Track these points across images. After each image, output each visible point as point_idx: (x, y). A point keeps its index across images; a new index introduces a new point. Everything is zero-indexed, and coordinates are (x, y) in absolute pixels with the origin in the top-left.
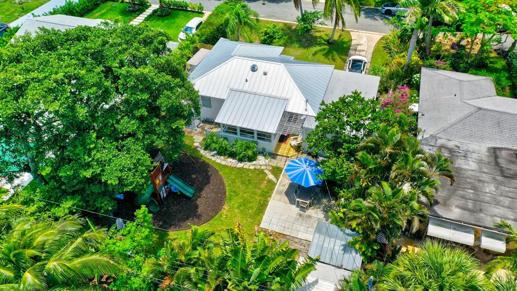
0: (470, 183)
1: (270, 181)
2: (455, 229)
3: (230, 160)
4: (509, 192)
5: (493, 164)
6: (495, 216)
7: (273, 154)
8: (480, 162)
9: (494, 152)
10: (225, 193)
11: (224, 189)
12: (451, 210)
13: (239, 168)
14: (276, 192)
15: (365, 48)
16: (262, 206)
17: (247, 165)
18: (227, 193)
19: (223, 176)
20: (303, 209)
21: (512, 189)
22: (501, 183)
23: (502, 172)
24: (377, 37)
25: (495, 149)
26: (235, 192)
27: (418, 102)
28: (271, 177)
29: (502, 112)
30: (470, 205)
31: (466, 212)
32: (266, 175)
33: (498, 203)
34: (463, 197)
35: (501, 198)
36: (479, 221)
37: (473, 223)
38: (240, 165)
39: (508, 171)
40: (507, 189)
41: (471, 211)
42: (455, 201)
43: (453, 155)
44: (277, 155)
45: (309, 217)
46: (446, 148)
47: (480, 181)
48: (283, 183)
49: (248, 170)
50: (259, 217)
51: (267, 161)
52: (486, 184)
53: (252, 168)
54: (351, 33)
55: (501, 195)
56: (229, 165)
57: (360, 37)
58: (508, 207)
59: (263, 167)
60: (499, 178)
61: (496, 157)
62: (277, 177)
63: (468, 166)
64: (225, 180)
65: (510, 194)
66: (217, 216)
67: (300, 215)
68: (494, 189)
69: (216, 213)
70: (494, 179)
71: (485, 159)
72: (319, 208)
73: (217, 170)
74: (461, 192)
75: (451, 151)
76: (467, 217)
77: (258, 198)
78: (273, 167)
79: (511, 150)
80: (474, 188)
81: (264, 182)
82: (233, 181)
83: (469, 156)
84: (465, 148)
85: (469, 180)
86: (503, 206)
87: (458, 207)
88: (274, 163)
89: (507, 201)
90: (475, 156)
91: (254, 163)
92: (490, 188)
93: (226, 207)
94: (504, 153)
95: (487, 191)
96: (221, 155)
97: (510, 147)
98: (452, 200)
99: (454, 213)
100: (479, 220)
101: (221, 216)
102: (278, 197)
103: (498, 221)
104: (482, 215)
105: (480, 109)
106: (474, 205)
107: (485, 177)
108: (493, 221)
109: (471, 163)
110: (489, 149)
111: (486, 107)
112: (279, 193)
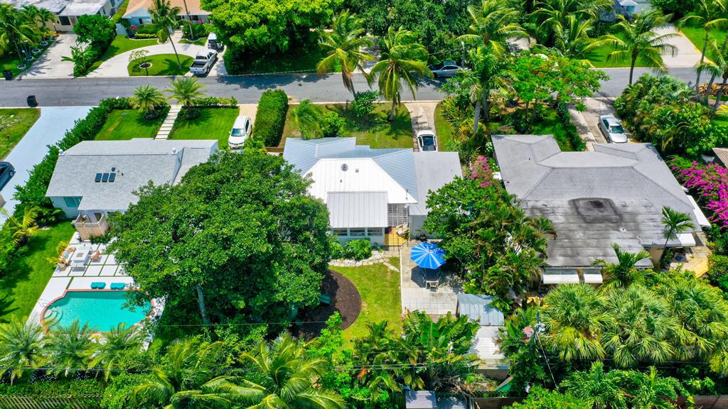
0: (564, 234)
1: (392, 272)
2: (563, 274)
3: (347, 261)
4: (594, 234)
5: (576, 214)
6: (589, 256)
7: (385, 246)
8: (565, 215)
9: (574, 204)
10: (357, 293)
11: (355, 289)
12: (556, 260)
13: (360, 267)
14: (403, 281)
15: (426, 120)
16: (396, 295)
17: (364, 262)
18: (360, 292)
19: (349, 278)
20: (433, 289)
21: (595, 232)
22: (586, 229)
23: (584, 219)
24: (432, 105)
25: (574, 201)
26: (365, 289)
27: (500, 170)
28: (392, 268)
29: (571, 168)
30: (569, 252)
31: (567, 258)
32: (387, 267)
33: (588, 245)
34: (562, 247)
35: (589, 241)
36: (579, 263)
37: (575, 265)
38: (359, 264)
39: (588, 217)
40: (592, 232)
41: (571, 256)
42: (558, 252)
43: (544, 214)
44: (389, 246)
45: (441, 294)
46: (537, 208)
47: (570, 230)
48: (405, 271)
49: (369, 266)
50: (398, 306)
51: (382, 254)
52: (576, 232)
53: (371, 263)
54: (405, 104)
55: (589, 239)
56: (349, 265)
57: (416, 108)
58: (596, 247)
59: (381, 261)
60: (584, 225)
61: (577, 208)
62: (398, 267)
63: (558, 220)
64: (352, 281)
65: (595, 236)
66: (360, 315)
67: (433, 295)
68: (582, 235)
69: (359, 312)
70: (580, 226)
71: (569, 211)
72: (446, 285)
73: (340, 274)
74: (560, 243)
75: (541, 210)
76: (570, 262)
77: (390, 290)
78: (390, 258)
79: (586, 199)
80: (568, 237)
81: (389, 274)
82: (360, 280)
83: (556, 211)
84: (551, 205)
85: (562, 232)
86: (593, 247)
87: (560, 255)
88: (389, 254)
89: (594, 242)
90: (560, 210)
91: (370, 258)
92: (579, 235)
93: (364, 304)
94: (581, 203)
95: (578, 237)
96: (337, 259)
97: (584, 197)
98: (555, 251)
99: (559, 261)
100: (579, 261)
101: (364, 314)
102: (407, 284)
103: (593, 259)
104: (580, 258)
105: (553, 168)
106: (572, 251)
107: (573, 227)
108: (589, 261)
109: (560, 217)
110: (570, 202)
111: (557, 166)
112: (405, 280)
